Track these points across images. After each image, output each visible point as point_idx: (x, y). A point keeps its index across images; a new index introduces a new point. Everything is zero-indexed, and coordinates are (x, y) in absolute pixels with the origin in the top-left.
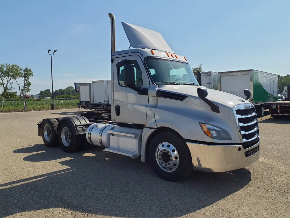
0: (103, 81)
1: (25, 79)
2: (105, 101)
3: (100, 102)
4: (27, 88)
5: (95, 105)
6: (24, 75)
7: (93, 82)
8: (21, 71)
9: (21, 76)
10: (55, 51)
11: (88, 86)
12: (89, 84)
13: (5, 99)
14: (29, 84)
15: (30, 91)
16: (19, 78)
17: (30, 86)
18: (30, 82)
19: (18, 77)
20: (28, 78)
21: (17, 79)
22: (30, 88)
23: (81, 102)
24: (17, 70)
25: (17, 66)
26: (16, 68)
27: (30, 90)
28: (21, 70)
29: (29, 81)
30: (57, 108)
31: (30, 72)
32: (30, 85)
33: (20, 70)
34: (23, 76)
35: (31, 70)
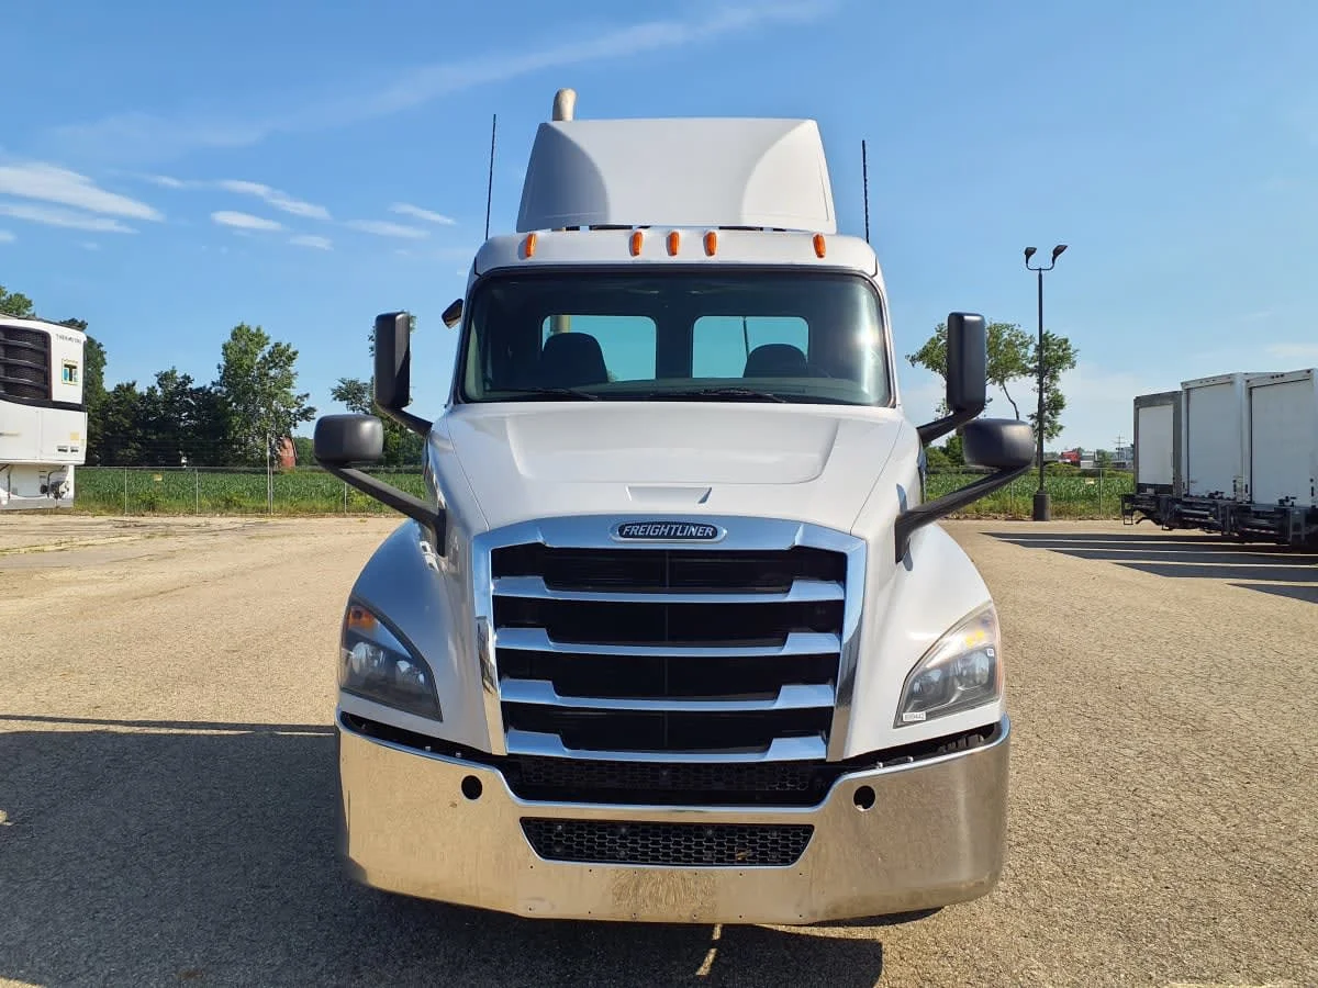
0: (1228, 380)
1: (1040, 382)
2: (1238, 486)
3: (1213, 492)
4: (1049, 422)
5: (1189, 505)
6: (1037, 364)
7: (1188, 389)
8: (1026, 347)
9: (1024, 371)
10: (1058, 251)
11: (1169, 410)
12: (1174, 396)
13: (955, 468)
14: (1057, 404)
15: (1060, 433)
16: (1017, 378)
17: (1061, 411)
18: (1060, 393)
19: (1012, 375)
20: (1054, 377)
21: (1009, 383)
22: (1059, 420)
23: (1141, 487)
24: (1010, 344)
25: (1007, 327)
26: (1006, 336)
27: (1061, 428)
28: (1025, 345)
29: (1056, 391)
30: (1059, 514)
31: (1064, 350)
32: (1062, 406)
33: (1022, 344)
34: (1033, 371)
35: (1066, 341)
